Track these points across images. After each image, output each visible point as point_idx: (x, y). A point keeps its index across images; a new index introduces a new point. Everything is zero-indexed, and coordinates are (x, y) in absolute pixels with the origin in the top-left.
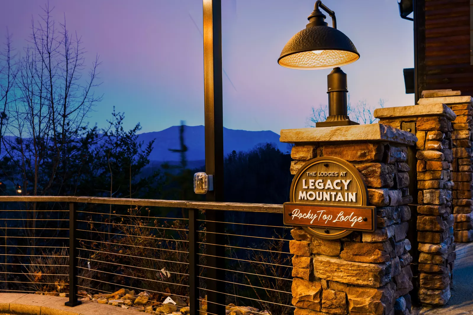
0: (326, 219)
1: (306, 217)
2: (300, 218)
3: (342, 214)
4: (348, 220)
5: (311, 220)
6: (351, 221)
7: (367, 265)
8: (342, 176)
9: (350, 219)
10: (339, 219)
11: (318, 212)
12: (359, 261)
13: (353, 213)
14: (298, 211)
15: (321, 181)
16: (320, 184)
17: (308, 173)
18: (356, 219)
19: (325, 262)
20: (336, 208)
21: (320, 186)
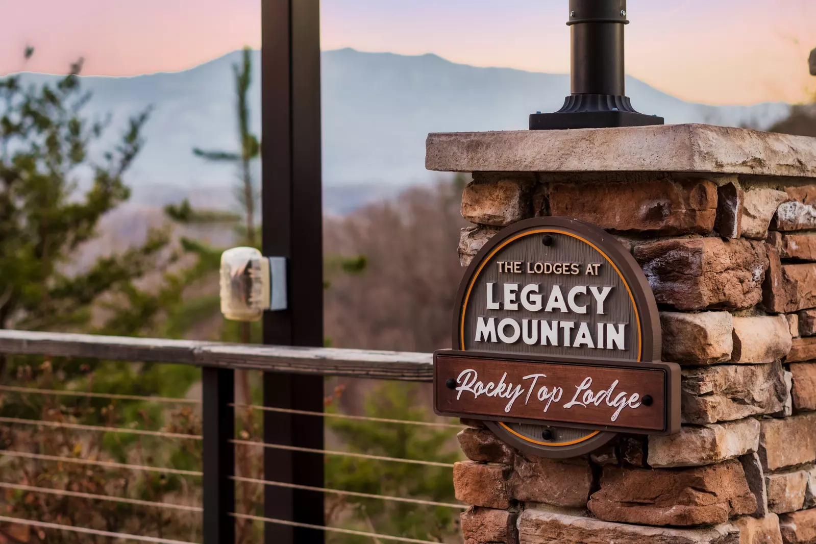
0: (546, 400)
1: (494, 393)
2: (476, 395)
3: (588, 385)
4: (604, 401)
5: (507, 400)
6: (610, 405)
7: (657, 531)
8: (589, 273)
9: (607, 399)
10: (579, 399)
11: (525, 378)
12: (638, 521)
13: (617, 382)
14: (473, 374)
15: (535, 287)
16: (533, 297)
17: (500, 263)
18: (624, 399)
19: (547, 523)
20: (573, 367)
21: (534, 303)
